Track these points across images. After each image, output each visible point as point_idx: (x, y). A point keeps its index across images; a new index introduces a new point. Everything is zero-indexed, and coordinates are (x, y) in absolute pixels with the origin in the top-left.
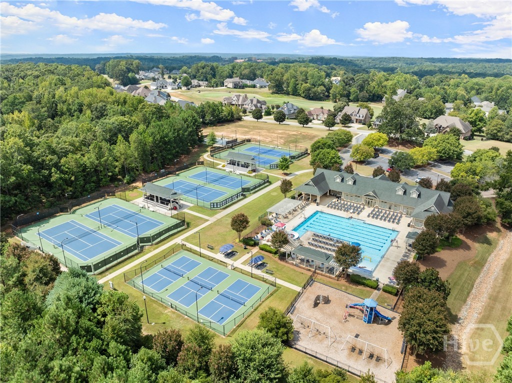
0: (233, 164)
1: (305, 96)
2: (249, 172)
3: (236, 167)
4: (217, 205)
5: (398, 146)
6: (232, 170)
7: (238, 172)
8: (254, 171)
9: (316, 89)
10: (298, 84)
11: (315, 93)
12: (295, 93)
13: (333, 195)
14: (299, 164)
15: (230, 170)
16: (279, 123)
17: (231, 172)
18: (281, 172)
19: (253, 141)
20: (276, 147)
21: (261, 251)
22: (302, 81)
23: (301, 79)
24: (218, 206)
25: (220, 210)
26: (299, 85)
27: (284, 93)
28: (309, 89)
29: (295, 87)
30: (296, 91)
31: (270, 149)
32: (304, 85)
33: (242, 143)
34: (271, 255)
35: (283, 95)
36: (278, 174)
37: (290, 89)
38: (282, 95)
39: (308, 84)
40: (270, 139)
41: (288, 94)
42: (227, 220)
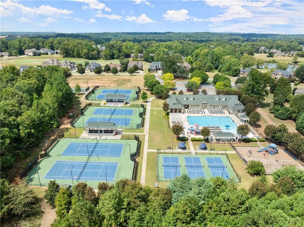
3: (114, 103)
4: (140, 125)
8: (127, 103)
9: (92, 52)
10: (79, 51)
11: (92, 55)
16: (98, 74)
17: (114, 106)
19: (100, 87)
21: (193, 142)
23: (81, 47)
26: (81, 51)
27: (72, 57)
28: (88, 53)
30: (79, 55)
32: (84, 51)
33: (95, 89)
34: (200, 142)
36: (141, 103)
37: (75, 54)
41: (74, 57)
42: (153, 132)
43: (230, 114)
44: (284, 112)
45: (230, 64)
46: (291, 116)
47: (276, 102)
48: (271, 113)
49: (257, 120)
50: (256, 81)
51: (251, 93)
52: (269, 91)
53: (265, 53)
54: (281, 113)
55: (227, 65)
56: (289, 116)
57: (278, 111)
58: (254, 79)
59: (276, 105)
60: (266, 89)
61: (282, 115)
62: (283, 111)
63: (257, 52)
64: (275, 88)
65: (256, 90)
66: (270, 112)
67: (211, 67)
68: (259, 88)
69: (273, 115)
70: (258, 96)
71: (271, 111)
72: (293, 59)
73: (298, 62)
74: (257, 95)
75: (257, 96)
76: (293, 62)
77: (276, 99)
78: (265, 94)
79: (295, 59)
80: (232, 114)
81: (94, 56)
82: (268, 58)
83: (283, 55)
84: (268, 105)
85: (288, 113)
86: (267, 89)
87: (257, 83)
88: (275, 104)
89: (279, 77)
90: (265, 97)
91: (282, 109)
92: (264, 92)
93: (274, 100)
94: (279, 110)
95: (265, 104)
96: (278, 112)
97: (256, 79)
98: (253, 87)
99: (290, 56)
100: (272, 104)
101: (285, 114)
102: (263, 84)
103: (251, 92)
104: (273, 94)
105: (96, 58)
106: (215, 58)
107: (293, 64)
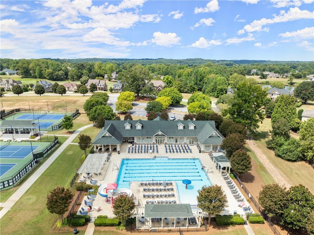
0: (10, 133)
1: (50, 78)
2: (32, 137)
3: (14, 134)
4: (8, 183)
5: (139, 100)
6: (11, 139)
7: (19, 139)
8: (37, 135)
9: (57, 72)
10: (42, 70)
11: (57, 76)
12: (41, 76)
13: (125, 142)
14: (77, 122)
15: (9, 139)
16: (39, 95)
17: (10, 141)
18: (65, 130)
19: (22, 111)
20: (47, 112)
21: (98, 228)
22: (45, 68)
23: (44, 66)
24: (11, 184)
25: (14, 189)
26: (44, 71)
27: (32, 77)
28: (52, 73)
29: (40, 72)
30: (42, 75)
31: (42, 114)
32: (47, 70)
33: (12, 113)
34: (114, 229)
35: (32, 79)
36: (63, 134)
37: (37, 74)
38: (30, 78)
39: (50, 70)
40: (38, 107)
41: (35, 77)
42: (29, 199)
43: (200, 152)
44: (292, 147)
45: (216, 83)
46: (304, 155)
47: (278, 131)
48: (270, 148)
49: (244, 167)
50: (244, 98)
51: (237, 118)
52: (264, 113)
53: (257, 75)
54: (287, 149)
55: (212, 85)
56: (301, 155)
57: (281, 145)
58: (240, 95)
59: (277, 136)
60: (259, 111)
61: (288, 153)
62: (289, 147)
63: (249, 74)
64: (272, 110)
65: (243, 112)
66: (267, 147)
67: (194, 88)
68: (249, 109)
69: (272, 153)
70: (248, 121)
71: (270, 146)
72: (289, 80)
73: (294, 83)
74: (246, 120)
75: (246, 122)
76: (289, 84)
77: (276, 126)
78: (258, 118)
79: (291, 80)
80: (205, 152)
81: (60, 76)
82: (260, 80)
83: (277, 76)
84: (264, 135)
85: (299, 149)
86: (261, 111)
87: (246, 101)
88: (276, 134)
89: (276, 97)
90: (259, 124)
91: (288, 142)
92: (257, 115)
93: (273, 128)
94: (283, 144)
95: (259, 133)
96: (282, 149)
97: (243, 95)
98: (240, 107)
99: (285, 78)
100: (270, 134)
101: (293, 151)
102: (255, 103)
103: (237, 115)
104: (271, 119)
105: (63, 79)
106: (199, 78)
107: (289, 85)
